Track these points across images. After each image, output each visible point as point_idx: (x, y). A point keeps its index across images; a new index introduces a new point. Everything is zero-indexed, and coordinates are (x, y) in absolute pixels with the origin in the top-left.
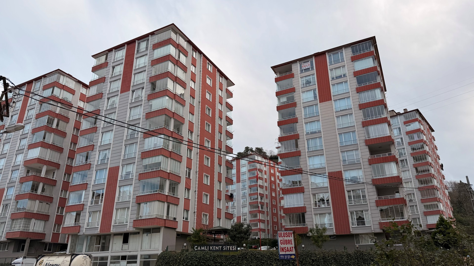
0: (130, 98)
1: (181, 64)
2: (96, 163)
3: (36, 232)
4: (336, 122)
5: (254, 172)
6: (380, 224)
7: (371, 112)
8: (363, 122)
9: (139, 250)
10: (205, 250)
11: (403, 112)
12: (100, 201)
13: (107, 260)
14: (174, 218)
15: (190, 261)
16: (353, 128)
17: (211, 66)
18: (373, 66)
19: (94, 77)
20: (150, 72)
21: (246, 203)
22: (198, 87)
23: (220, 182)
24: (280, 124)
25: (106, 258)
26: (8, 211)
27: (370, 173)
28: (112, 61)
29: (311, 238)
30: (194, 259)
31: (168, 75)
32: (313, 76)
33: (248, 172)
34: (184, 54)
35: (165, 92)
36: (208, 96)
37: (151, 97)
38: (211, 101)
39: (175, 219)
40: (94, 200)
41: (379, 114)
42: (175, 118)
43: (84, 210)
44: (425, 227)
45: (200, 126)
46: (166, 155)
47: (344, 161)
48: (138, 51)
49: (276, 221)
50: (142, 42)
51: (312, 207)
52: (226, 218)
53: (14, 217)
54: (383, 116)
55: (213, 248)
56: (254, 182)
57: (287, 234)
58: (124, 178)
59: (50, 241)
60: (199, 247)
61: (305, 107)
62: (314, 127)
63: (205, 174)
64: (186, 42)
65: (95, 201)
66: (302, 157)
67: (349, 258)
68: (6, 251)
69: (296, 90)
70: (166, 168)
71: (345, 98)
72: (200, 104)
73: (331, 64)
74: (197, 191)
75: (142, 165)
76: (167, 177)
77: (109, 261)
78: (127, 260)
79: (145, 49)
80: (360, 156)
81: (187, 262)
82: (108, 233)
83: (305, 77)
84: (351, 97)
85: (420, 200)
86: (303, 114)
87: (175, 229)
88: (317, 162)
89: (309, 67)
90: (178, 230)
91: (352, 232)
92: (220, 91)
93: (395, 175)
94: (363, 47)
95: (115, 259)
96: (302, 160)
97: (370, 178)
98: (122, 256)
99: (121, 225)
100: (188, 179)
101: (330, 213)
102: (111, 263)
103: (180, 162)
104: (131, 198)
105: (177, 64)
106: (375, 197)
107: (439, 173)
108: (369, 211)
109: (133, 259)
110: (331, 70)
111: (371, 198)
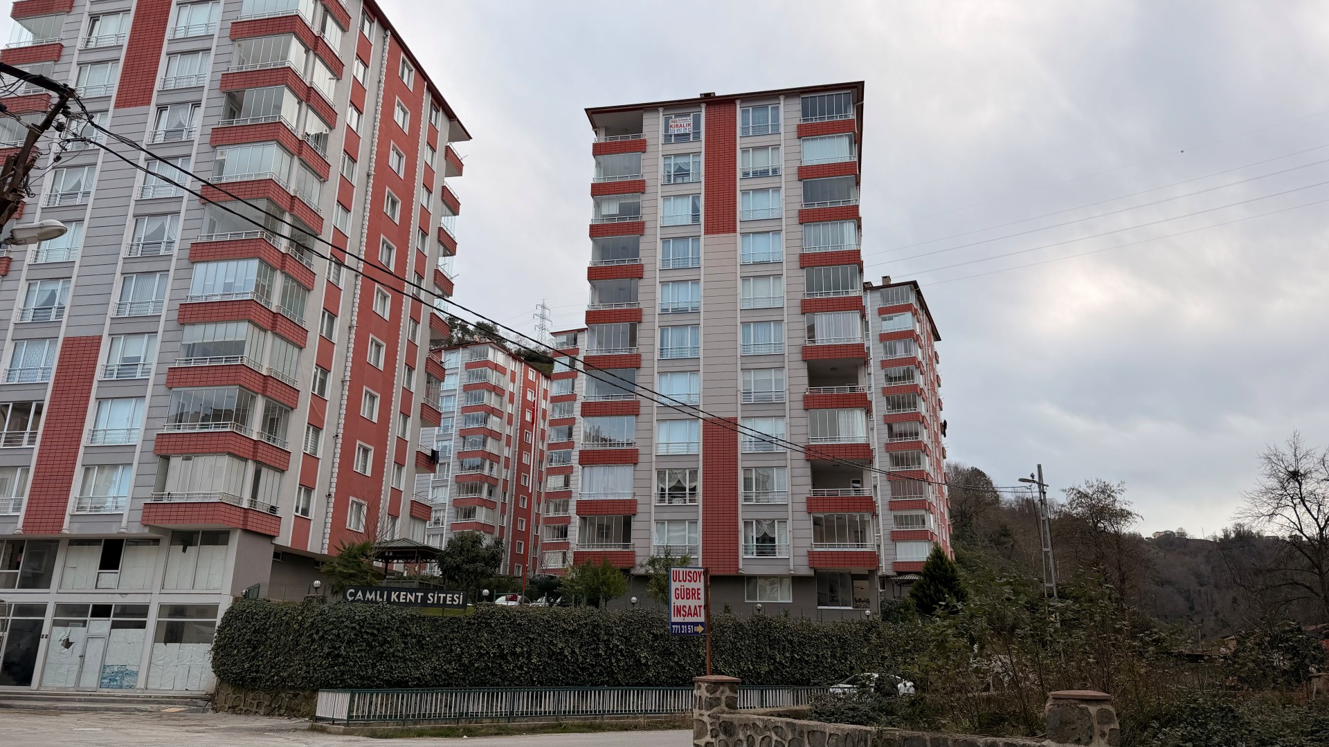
0: (150, 127)
1: (328, 50)
2: (15, 318)
4: (738, 292)
5: (480, 394)
6: (811, 554)
7: (827, 277)
8: (804, 302)
9: (157, 590)
10: (376, 602)
11: (881, 284)
12: (26, 437)
13: (44, 616)
14: (272, 507)
15: (332, 629)
16: (779, 312)
17: (410, 71)
18: (847, 160)
19: (22, 36)
20: (226, 58)
21: (448, 475)
22: (370, 128)
23: (406, 415)
24: (594, 274)
25: (40, 609)
27: (803, 430)
29: (653, 581)
30: (346, 624)
31: (284, 76)
32: (697, 159)
33: (462, 391)
34: (340, 21)
35: (273, 132)
36: (393, 161)
37: (221, 138)
38: (402, 175)
39: (273, 509)
40: (5, 431)
41: (847, 286)
42: (295, 213)
44: (890, 567)
45: (364, 249)
46: (261, 323)
47: (747, 393)
49: (524, 530)
51: (653, 504)
52: (412, 516)
54: (853, 293)
55: (398, 597)
56: (477, 420)
57: (692, 575)
58: (115, 375)
60: (360, 593)
61: (665, 240)
62: (683, 297)
63: (369, 390)
65: (7, 434)
66: (642, 371)
67: (737, 633)
69: (648, 190)
70: (258, 361)
71: (768, 232)
72: (371, 181)
73: (745, 134)
74: (340, 436)
75: (179, 344)
76: (261, 388)
77: (48, 618)
78: (112, 618)
80: (785, 386)
81: (325, 632)
82: (55, 535)
83: (676, 155)
84: (784, 232)
85: (886, 502)
86: (659, 256)
87: (272, 537)
88: (679, 388)
89: (689, 130)
90: (279, 541)
91: (745, 569)
92: (428, 151)
93: (861, 441)
94: (830, 105)
95: (72, 613)
96: (641, 378)
97: (802, 441)
98: (95, 606)
99: (98, 515)
100: (319, 399)
101: (694, 522)
102: (56, 623)
103: (301, 348)
104: (137, 439)
105: (315, 49)
106: (806, 490)
107: (937, 441)
108: (789, 522)
109: (132, 616)
110: (745, 150)
111: (797, 490)
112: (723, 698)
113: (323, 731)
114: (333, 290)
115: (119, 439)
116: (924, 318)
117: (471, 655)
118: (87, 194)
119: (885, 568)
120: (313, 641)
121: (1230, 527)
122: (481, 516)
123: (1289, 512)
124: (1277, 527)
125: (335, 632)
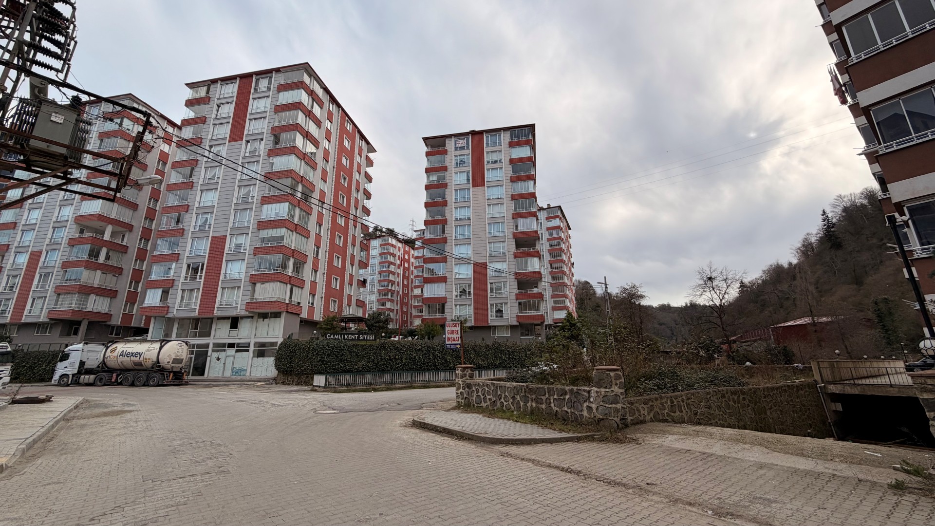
0: (243, 150)
1: (315, 116)
2: (192, 229)
3: (98, 311)
4: (486, 211)
5: (386, 256)
6: (517, 316)
7: (522, 204)
8: (513, 214)
9: (253, 336)
10: (339, 339)
11: (547, 207)
12: (198, 276)
13: (208, 348)
16: (503, 218)
17: (350, 124)
18: (530, 156)
19: (190, 114)
20: (273, 120)
22: (334, 148)
23: (352, 265)
24: (427, 205)
25: (207, 346)
26: (50, 282)
27: (514, 266)
28: (217, 97)
30: (327, 348)
31: (296, 127)
32: (468, 157)
33: (378, 256)
34: (319, 104)
35: (293, 150)
36: (344, 161)
37: (272, 153)
38: (348, 167)
39: (299, 303)
40: (189, 275)
41: (530, 207)
42: (303, 183)
43: (175, 287)
44: (552, 321)
45: (333, 197)
46: (290, 228)
47: (491, 252)
48: (256, 90)
49: (406, 311)
50: (262, 78)
51: (453, 298)
52: (356, 305)
53: (59, 291)
54: (533, 210)
55: (348, 337)
56: (385, 267)
57: (455, 324)
58: (233, 251)
59: (119, 324)
60: (332, 336)
61: (456, 190)
62: (464, 213)
63: (336, 254)
64: (322, 90)
65: (191, 276)
66: (448, 244)
67: (487, 349)
68: (47, 334)
69: (448, 170)
70: (290, 243)
71: (498, 186)
72: (335, 170)
73: (488, 146)
74: (325, 273)
75: (258, 238)
76: (291, 255)
77: (210, 349)
78: (235, 348)
79: (266, 89)
80: (506, 249)
81: (318, 351)
82: (211, 316)
83: (459, 155)
84: (504, 186)
85: (550, 295)
86: (454, 197)
87: (299, 314)
88: (463, 251)
89: (465, 145)
90: (302, 316)
91: (491, 323)
92: (358, 157)
93: (537, 270)
94: (522, 133)
95: (220, 347)
96: (447, 248)
97: (513, 271)
98: (228, 344)
99: (229, 307)
100: (316, 258)
101: (471, 305)
102: (213, 351)
103: (308, 238)
104: (243, 277)
105: (309, 116)
106: (515, 290)
107: (570, 270)
108: (509, 304)
109: (242, 348)
110: (488, 153)
111: (511, 291)
112: (468, 374)
113: (316, 391)
114: (320, 215)
115: (236, 276)
116: (564, 220)
117: (378, 359)
118: (218, 178)
119: (549, 321)
120: (314, 355)
121: (688, 302)
122: (389, 305)
123: (708, 294)
124: (704, 300)
125: (322, 351)
